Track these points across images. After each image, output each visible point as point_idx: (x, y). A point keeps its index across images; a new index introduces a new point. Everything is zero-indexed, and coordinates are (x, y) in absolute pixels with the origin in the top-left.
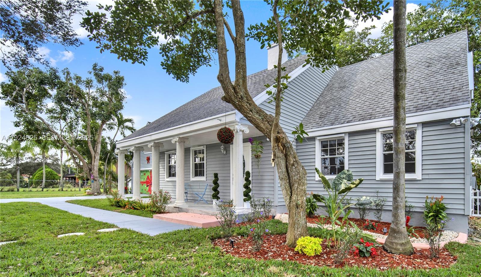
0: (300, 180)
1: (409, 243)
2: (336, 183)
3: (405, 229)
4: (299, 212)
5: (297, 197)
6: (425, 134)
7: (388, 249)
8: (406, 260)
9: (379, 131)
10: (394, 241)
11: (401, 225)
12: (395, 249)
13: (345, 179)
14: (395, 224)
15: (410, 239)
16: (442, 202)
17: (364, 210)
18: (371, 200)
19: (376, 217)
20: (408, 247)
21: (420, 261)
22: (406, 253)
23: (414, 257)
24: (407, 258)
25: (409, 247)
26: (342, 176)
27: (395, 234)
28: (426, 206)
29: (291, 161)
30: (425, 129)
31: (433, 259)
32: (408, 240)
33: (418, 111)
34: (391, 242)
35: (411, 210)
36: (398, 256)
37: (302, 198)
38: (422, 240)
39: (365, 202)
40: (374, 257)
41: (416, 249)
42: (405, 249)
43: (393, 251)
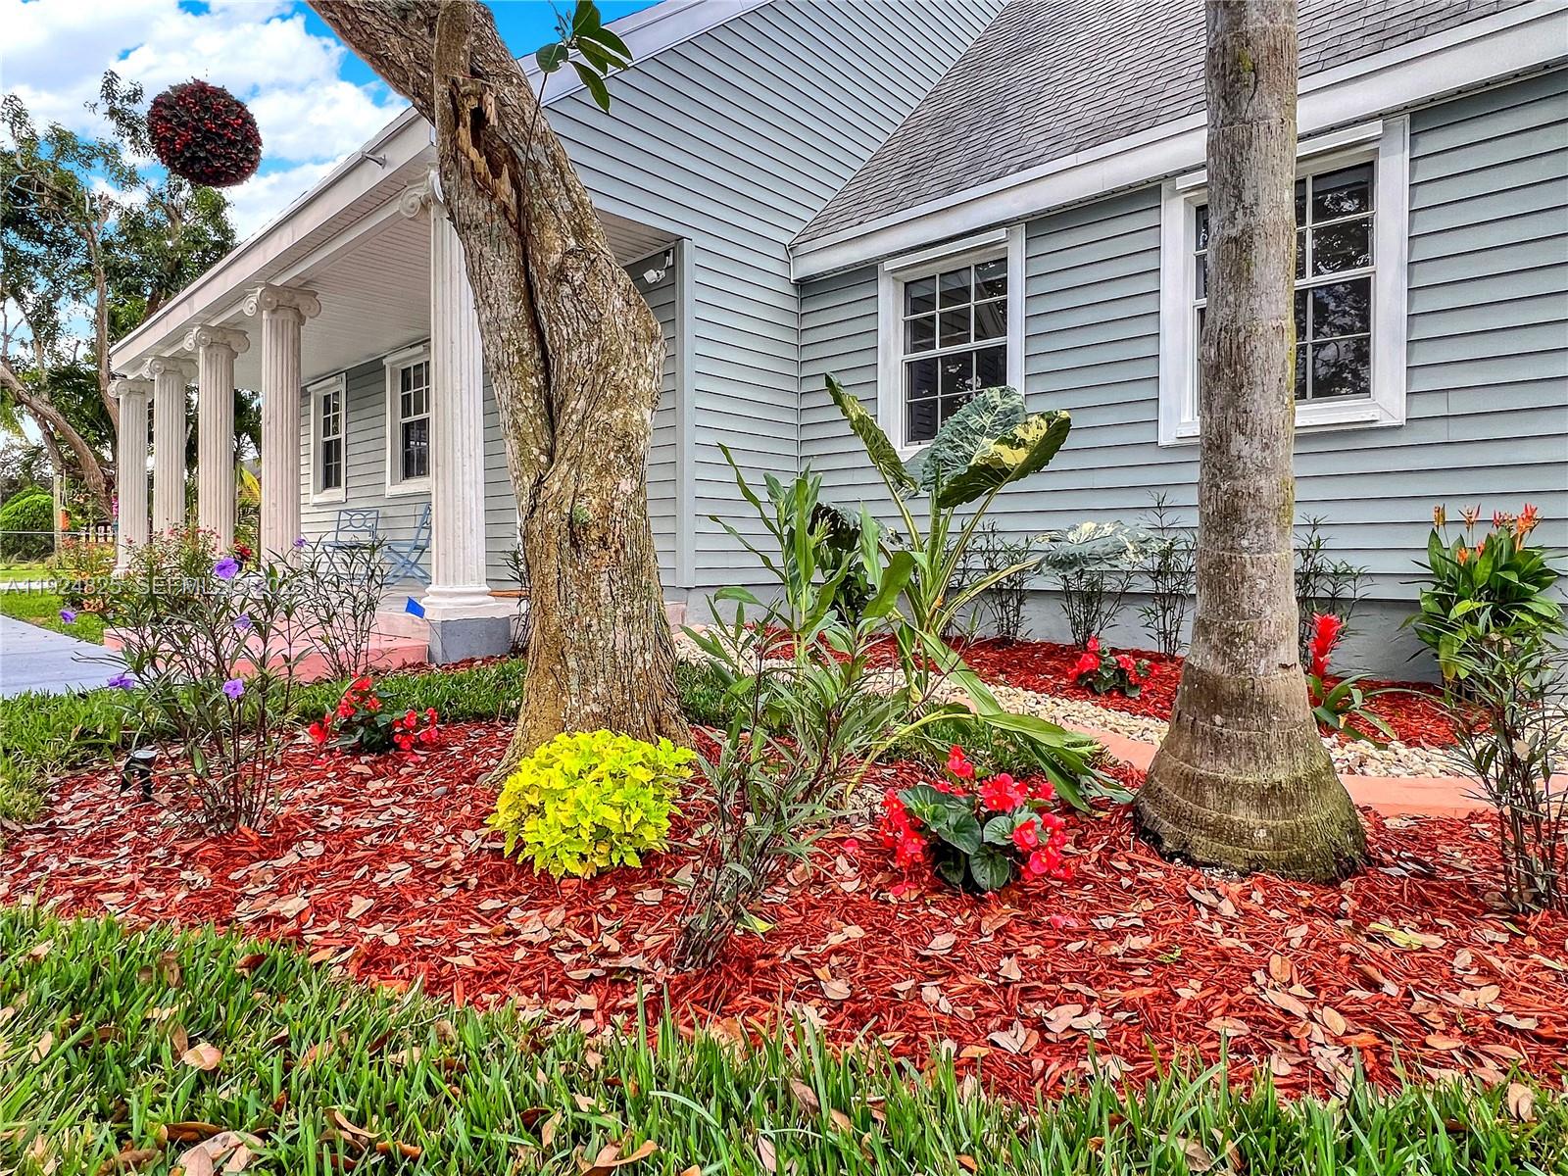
0: (601, 369)
1: (1326, 786)
2: (940, 456)
3: (1299, 683)
4: (588, 576)
5: (578, 479)
6: (1428, 171)
7: (1166, 827)
8: (1297, 934)
9: (1175, 193)
10: (1205, 768)
11: (1266, 647)
12: (1217, 831)
13: (989, 435)
14: (1214, 638)
15: (1337, 753)
16: (1530, 541)
17: (1092, 597)
18: (1120, 537)
19: (1154, 633)
20: (1317, 814)
21: (1418, 939)
22: (1297, 862)
23: (1366, 902)
24: (1310, 911)
25: (1325, 814)
26: (974, 422)
27: (1218, 719)
28: (1434, 566)
29: (551, 250)
30: (1430, 144)
31: (1533, 922)
32: (1320, 764)
33: (1386, 46)
34: (1188, 779)
35: (1347, 592)
36: (1236, 888)
37: (608, 483)
38: (1415, 757)
39: (1087, 549)
40: (1043, 897)
41: (1379, 826)
42: (1295, 832)
43: (1203, 846)
